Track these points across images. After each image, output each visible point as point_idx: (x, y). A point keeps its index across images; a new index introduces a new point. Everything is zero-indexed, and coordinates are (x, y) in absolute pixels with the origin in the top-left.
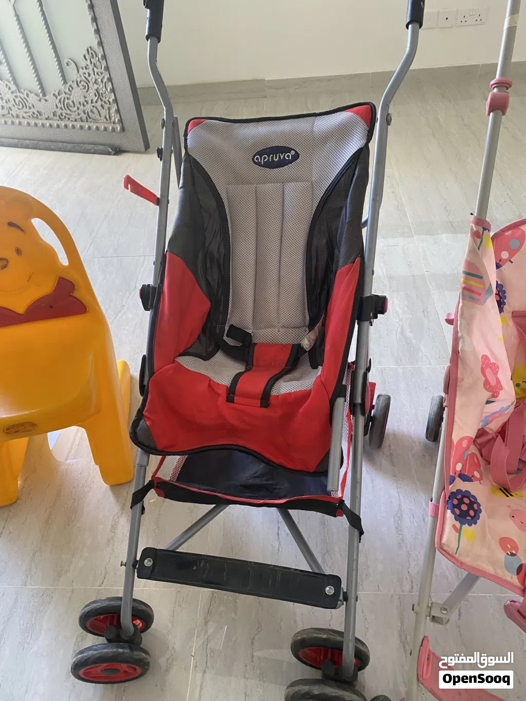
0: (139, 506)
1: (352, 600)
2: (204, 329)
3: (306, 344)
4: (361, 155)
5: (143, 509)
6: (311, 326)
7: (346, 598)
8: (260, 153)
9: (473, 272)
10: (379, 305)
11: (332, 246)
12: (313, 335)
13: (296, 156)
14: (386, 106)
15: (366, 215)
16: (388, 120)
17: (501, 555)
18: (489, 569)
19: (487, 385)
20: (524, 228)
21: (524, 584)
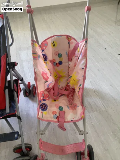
1: (22, 136)
9: (34, 53)
17: (53, 115)
18: (51, 119)
19: (44, 78)
20: (47, 41)
21: (58, 120)
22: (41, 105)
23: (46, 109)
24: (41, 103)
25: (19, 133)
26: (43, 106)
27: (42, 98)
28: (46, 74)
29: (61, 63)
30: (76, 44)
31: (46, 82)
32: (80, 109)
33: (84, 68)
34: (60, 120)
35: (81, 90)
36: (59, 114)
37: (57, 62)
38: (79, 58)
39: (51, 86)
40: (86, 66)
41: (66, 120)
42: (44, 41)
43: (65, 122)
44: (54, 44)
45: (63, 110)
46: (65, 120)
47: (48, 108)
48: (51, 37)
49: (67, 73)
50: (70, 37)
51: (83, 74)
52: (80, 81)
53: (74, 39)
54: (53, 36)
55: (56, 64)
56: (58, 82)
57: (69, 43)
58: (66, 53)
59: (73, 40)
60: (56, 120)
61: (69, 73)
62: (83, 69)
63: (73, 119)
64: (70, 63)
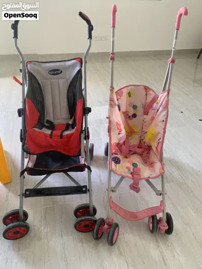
0: (22, 176)
1: (90, 191)
2: (38, 122)
3: (70, 122)
4: (80, 72)
5: (24, 177)
6: (71, 118)
7: (89, 190)
8: (51, 71)
9: (111, 100)
10: (89, 110)
11: (74, 95)
12: (72, 120)
13: (61, 72)
14: (85, 59)
15: (83, 87)
16: (86, 62)
17: (127, 170)
18: (124, 174)
19: (118, 128)
20: (123, 90)
21: (133, 176)
22: (113, 158)
23: (119, 163)
24: (113, 156)
25: (88, 188)
26: (115, 159)
27: (114, 151)
28: (120, 125)
29: (134, 116)
30: (155, 96)
31: (119, 134)
32: (158, 166)
33: (165, 120)
34: (135, 176)
35: (160, 144)
36: (133, 170)
37: (131, 114)
38: (158, 110)
39: (122, 142)
40: (167, 119)
41: (142, 177)
42: (119, 90)
43: (140, 179)
44: (129, 94)
45: (138, 167)
46: (140, 177)
47: (121, 162)
48: (127, 86)
49: (140, 128)
50: (148, 88)
51: (164, 127)
52: (160, 135)
53: (152, 90)
54: (130, 86)
55: (130, 117)
56: (129, 139)
57: (146, 95)
58: (142, 105)
59: (151, 92)
60: (131, 176)
61: (142, 128)
62: (163, 121)
63: (150, 176)
64: (145, 116)
